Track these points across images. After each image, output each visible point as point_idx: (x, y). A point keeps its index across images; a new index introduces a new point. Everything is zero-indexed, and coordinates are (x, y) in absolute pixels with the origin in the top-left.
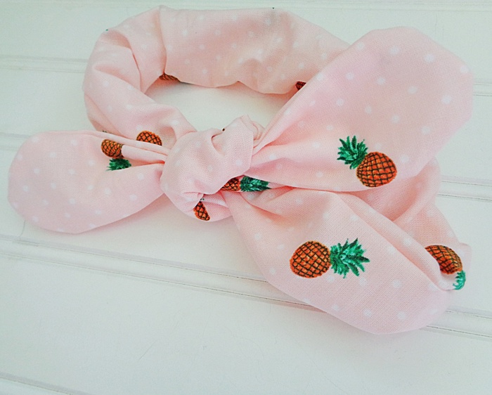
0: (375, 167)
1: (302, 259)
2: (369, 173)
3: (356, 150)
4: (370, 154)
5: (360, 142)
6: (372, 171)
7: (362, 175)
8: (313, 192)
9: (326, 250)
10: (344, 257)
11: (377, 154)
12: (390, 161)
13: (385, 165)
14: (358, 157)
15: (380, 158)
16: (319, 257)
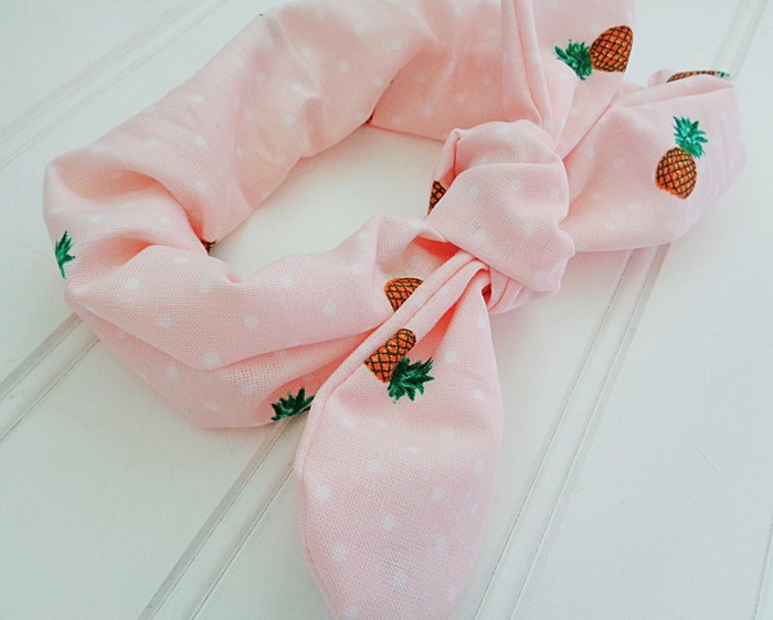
0: (616, 47)
1: (677, 179)
2: (616, 58)
3: (569, 58)
4: (594, 44)
5: (567, 47)
6: (617, 53)
7: (612, 66)
8: (594, 129)
9: (676, 149)
10: (688, 139)
11: (603, 35)
12: (623, 28)
13: (622, 35)
14: (579, 62)
15: (611, 35)
16: (682, 161)
